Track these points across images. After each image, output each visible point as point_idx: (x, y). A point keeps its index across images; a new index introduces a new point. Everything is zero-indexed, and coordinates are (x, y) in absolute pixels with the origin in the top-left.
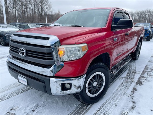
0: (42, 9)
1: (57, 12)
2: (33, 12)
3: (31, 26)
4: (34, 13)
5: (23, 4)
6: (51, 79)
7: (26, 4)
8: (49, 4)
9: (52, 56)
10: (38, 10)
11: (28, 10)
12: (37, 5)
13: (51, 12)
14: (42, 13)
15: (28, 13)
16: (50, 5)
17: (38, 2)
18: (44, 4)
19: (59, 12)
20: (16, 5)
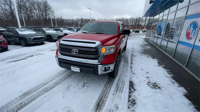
0: (46, 14)
1: (60, 17)
2: (37, 16)
3: (45, 29)
4: (39, 17)
5: (28, 10)
6: (99, 66)
7: (31, 9)
8: (52, 10)
9: (98, 53)
10: (43, 15)
11: (33, 15)
12: (41, 11)
13: (54, 17)
14: (46, 18)
15: (33, 17)
16: (53, 12)
17: (42, 8)
18: (47, 10)
19: (61, 17)
20: (21, 10)
